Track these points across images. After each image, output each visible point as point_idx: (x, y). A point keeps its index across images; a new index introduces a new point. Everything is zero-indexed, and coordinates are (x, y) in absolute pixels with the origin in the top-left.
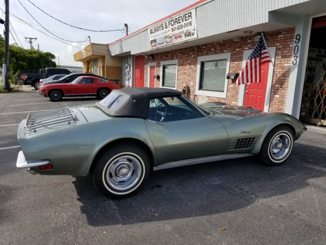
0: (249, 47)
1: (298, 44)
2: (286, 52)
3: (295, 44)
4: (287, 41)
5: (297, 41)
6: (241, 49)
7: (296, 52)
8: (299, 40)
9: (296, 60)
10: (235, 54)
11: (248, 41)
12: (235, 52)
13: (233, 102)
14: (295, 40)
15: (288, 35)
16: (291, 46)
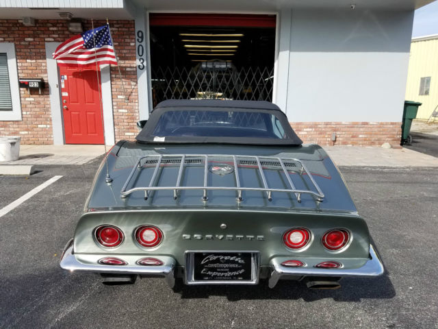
0: (54, 38)
1: (142, 44)
2: (125, 51)
3: (138, 44)
4: (125, 36)
5: (140, 40)
6: (37, 39)
7: (141, 54)
8: (142, 37)
9: (142, 63)
10: (26, 47)
11: (51, 29)
12: (23, 43)
13: (40, 126)
14: (137, 38)
15: (124, 29)
16: (132, 44)
